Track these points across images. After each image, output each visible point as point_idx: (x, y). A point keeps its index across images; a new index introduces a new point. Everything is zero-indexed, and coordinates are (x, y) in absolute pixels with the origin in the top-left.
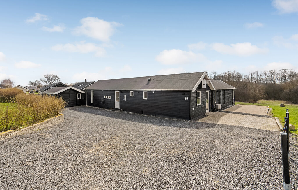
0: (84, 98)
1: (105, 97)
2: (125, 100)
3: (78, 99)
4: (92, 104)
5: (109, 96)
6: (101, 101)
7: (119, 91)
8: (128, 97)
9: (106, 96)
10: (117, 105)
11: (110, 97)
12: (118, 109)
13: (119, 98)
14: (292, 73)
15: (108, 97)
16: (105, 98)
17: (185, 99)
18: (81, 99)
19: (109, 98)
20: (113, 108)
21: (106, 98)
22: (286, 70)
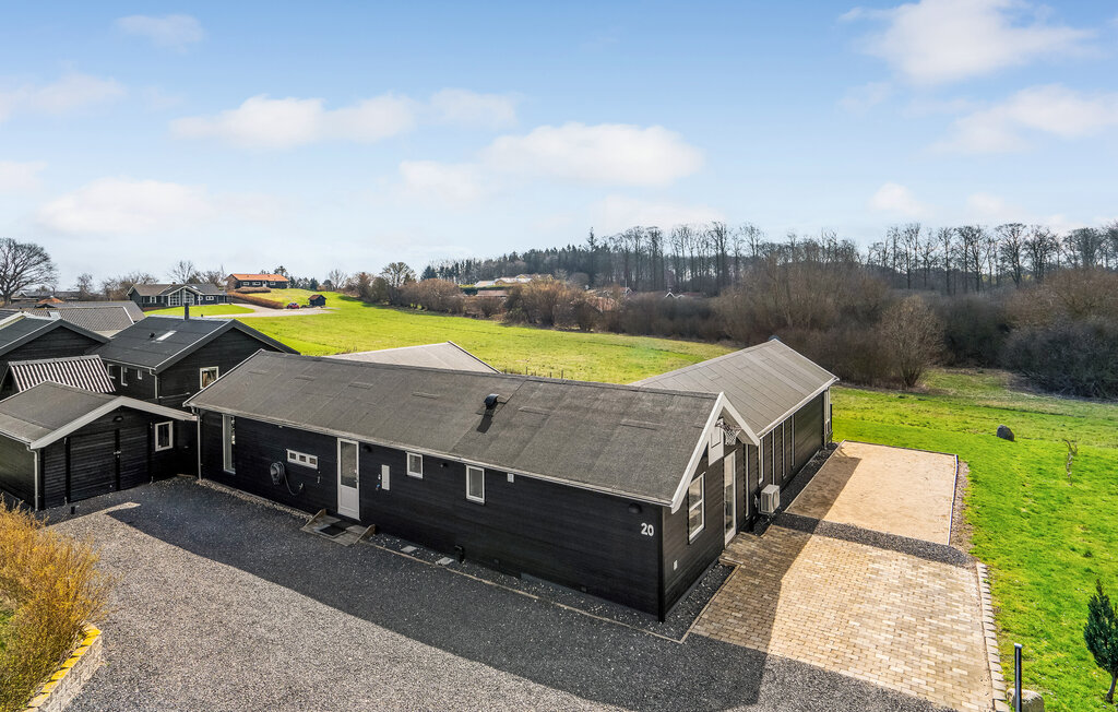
0: (189, 444)
1: (293, 456)
2: (386, 485)
3: (158, 448)
4: (230, 475)
5: (308, 457)
6: (273, 473)
7: (357, 443)
8: (398, 475)
9: (298, 454)
10: (349, 501)
11: (312, 461)
12: (353, 522)
13: (357, 471)
14: (1042, 238)
15: (303, 458)
16: (289, 460)
17: (643, 532)
18: (171, 446)
19: (307, 464)
20: (329, 513)
21: (297, 461)
22: (1020, 228)
